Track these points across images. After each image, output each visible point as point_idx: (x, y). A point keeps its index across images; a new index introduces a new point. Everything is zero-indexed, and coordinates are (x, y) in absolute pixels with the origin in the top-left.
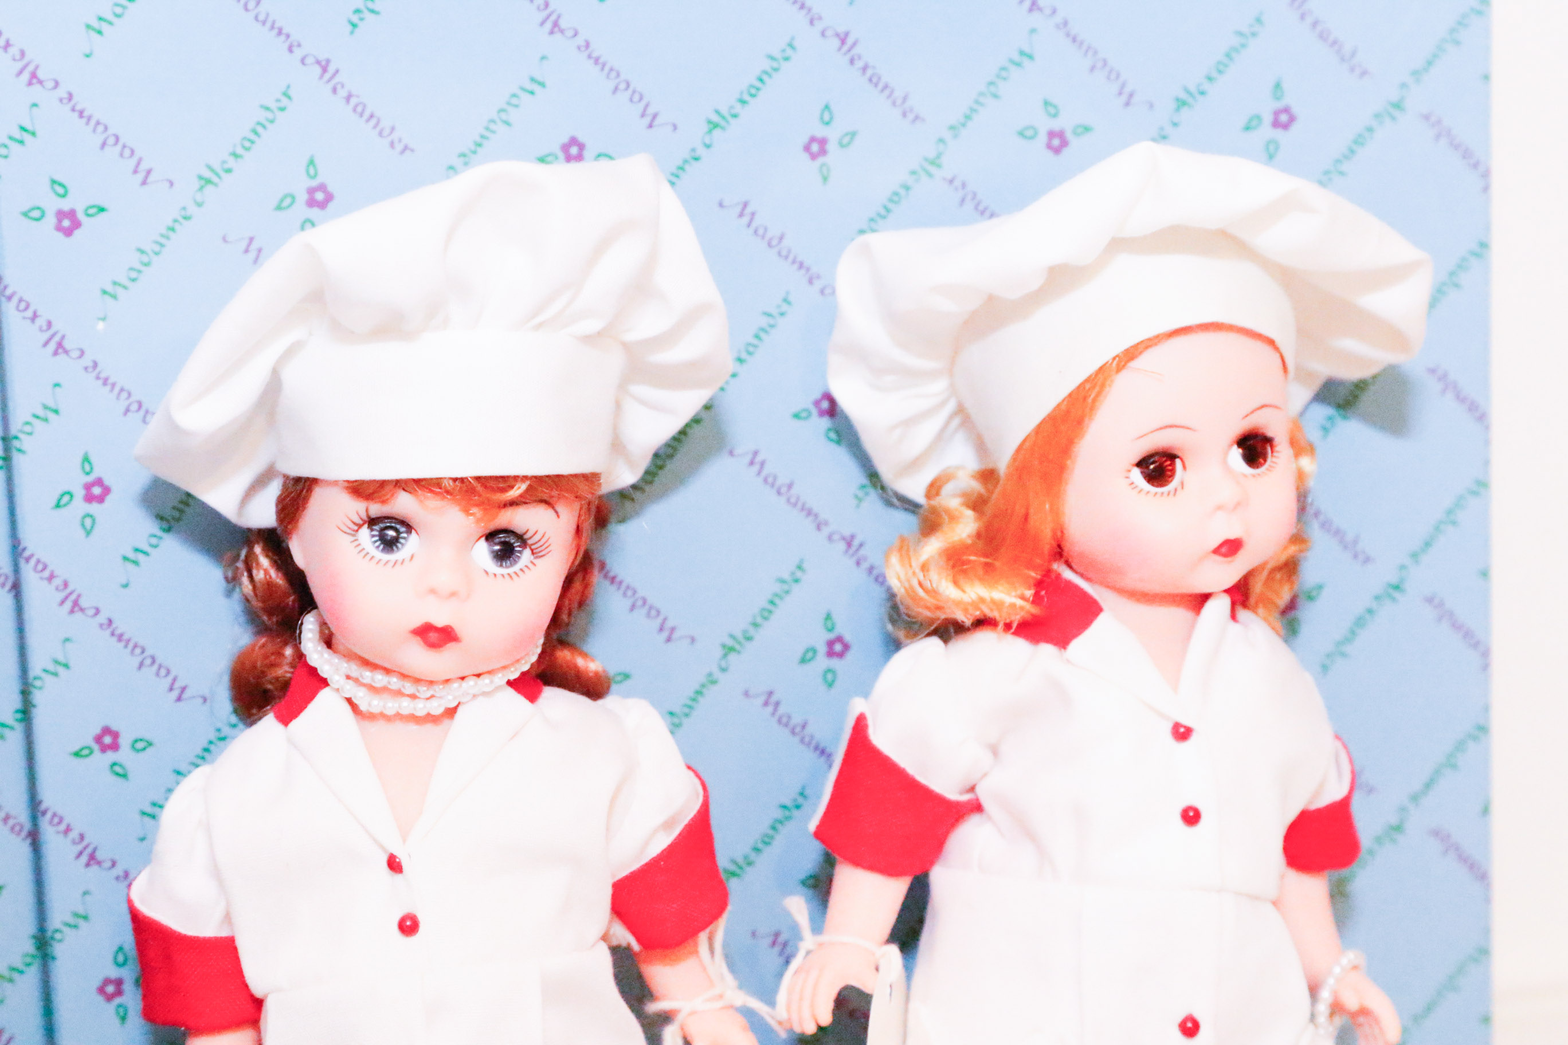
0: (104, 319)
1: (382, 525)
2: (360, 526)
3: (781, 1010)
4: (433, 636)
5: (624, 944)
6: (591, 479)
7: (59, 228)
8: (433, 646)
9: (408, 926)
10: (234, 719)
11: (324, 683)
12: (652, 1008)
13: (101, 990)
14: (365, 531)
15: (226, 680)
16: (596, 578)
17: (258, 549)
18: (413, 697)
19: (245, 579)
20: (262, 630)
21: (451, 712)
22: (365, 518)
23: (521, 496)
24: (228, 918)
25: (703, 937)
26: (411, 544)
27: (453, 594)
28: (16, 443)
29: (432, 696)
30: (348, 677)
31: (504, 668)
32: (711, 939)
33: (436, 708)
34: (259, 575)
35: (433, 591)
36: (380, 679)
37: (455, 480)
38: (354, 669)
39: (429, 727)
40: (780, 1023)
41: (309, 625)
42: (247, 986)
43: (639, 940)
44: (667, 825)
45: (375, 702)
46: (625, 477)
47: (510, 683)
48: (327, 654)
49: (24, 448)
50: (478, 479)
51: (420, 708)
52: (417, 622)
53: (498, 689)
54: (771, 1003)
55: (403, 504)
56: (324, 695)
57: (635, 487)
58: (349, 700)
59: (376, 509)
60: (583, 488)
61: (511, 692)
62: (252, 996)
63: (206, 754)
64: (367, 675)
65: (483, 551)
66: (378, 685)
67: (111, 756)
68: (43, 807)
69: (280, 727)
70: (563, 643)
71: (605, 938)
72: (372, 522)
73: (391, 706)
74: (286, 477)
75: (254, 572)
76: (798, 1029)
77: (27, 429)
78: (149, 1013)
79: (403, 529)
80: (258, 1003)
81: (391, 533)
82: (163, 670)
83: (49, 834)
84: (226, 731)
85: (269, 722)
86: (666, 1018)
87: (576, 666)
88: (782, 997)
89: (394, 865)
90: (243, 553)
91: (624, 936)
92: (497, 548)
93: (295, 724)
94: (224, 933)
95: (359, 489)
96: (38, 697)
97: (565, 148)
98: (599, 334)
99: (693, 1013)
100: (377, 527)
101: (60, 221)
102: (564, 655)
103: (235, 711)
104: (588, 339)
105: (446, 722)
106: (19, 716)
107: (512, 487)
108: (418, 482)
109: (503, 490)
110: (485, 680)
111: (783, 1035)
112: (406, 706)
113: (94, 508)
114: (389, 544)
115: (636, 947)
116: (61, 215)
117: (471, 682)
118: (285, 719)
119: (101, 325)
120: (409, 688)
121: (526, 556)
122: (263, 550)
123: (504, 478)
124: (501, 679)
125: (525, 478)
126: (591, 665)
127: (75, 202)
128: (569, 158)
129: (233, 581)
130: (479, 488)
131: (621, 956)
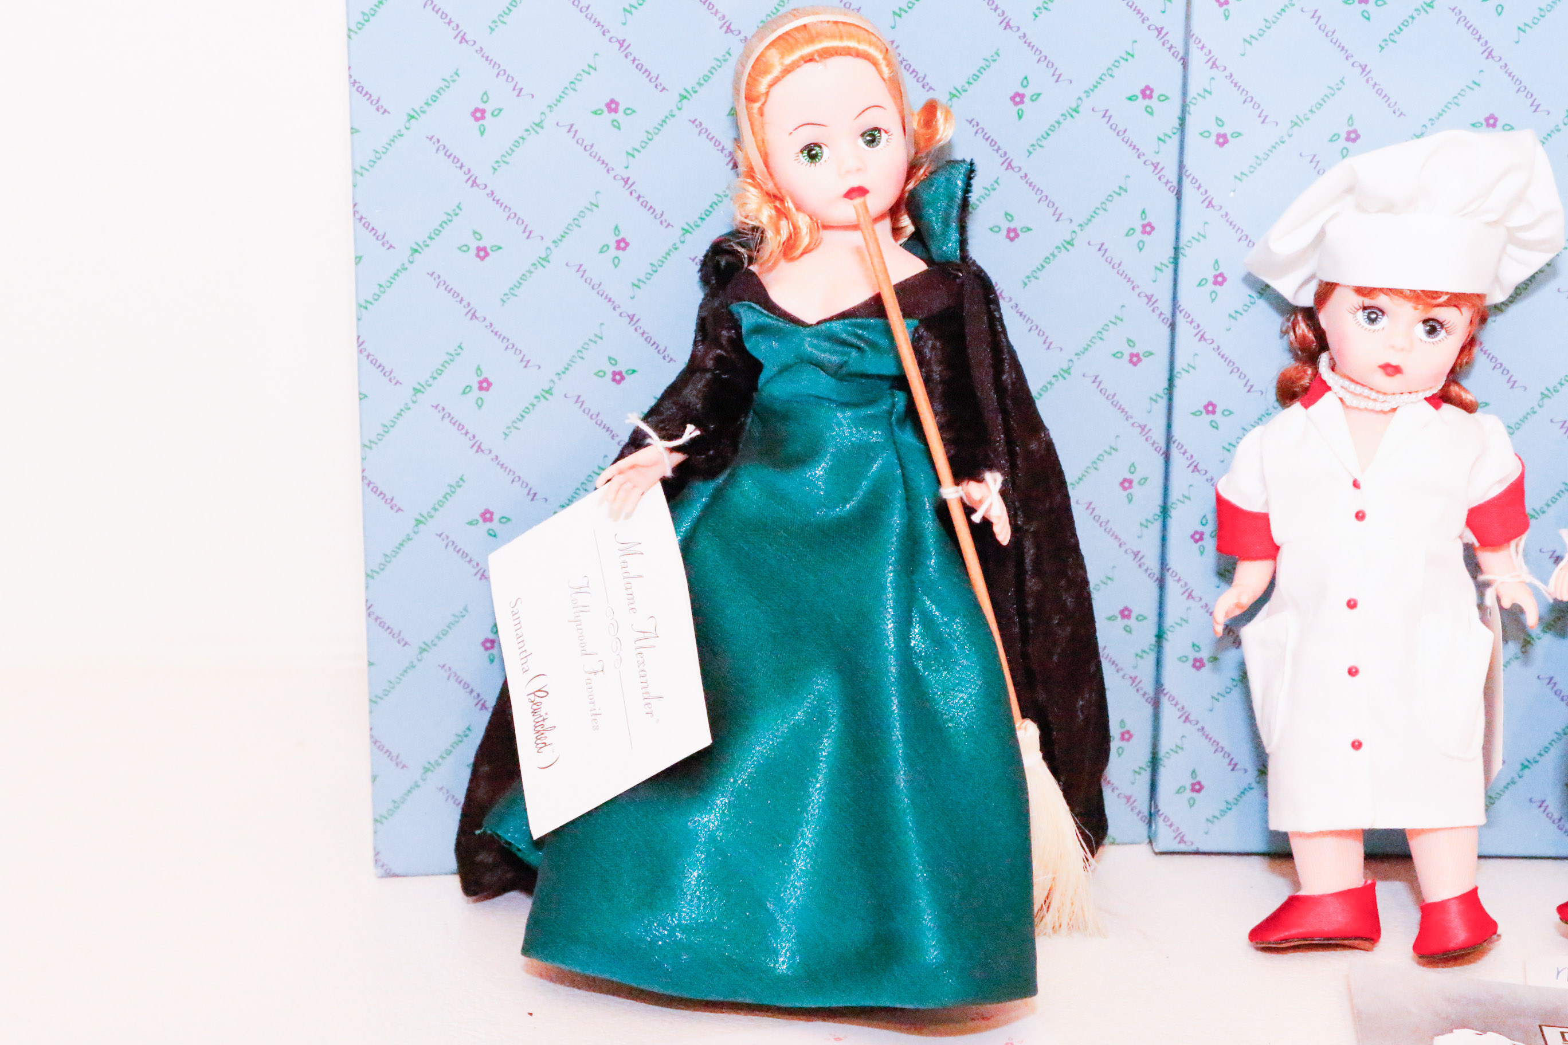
0: (1234, 191)
1: (1369, 311)
2: (1358, 310)
3: (1551, 587)
4: (1390, 370)
5: (1470, 542)
6: (1480, 297)
7: (1217, 142)
8: (1389, 375)
9: (1360, 516)
10: (1276, 404)
11: (1329, 389)
12: (1481, 578)
13: (1192, 537)
14: (1360, 312)
15: (1274, 383)
16: (1476, 350)
17: (1300, 318)
18: (1375, 400)
19: (1292, 333)
20: (1296, 357)
21: (1394, 410)
22: (1361, 305)
23: (1445, 302)
24: (1266, 503)
25: (1513, 543)
26: (1383, 322)
27: (1402, 350)
28: (1182, 251)
29: (1385, 401)
30: (1342, 387)
31: (1424, 390)
32: (1517, 546)
33: (1386, 407)
34: (1299, 331)
35: (1393, 347)
36: (1359, 389)
37: (1411, 291)
38: (1347, 383)
39: (1382, 416)
40: (1550, 594)
41: (1324, 359)
42: (1272, 539)
43: (1479, 541)
44: (1500, 481)
45: (1355, 401)
46: (1497, 297)
47: (1426, 399)
48: (1332, 374)
49: (1186, 254)
50: (1423, 291)
51: (1378, 406)
52: (1382, 362)
53: (1419, 401)
54: (1546, 582)
55: (1382, 301)
56: (1328, 395)
57: (1503, 303)
58: (1341, 399)
59: (1368, 302)
60: (1477, 301)
61: (1426, 403)
62: (1275, 545)
63: (1260, 420)
64: (1352, 387)
65: (1421, 329)
66: (1358, 392)
67: (1211, 417)
68: (1174, 439)
69: (1302, 409)
70: (1456, 382)
71: (1461, 537)
72: (1365, 308)
73: (1363, 404)
74: (1321, 281)
75: (1297, 330)
76: (1559, 598)
77: (1189, 244)
78: (1220, 549)
79: (1380, 313)
80: (1277, 548)
81: (1373, 316)
82: (1242, 376)
83: (1175, 452)
84: (1271, 410)
85: (1297, 407)
86: (1486, 585)
87: (1460, 396)
88: (1552, 581)
89: (1356, 484)
90: (1292, 318)
91: (1471, 539)
92: (1428, 328)
93: (1312, 408)
94: (1263, 511)
95: (1360, 291)
96: (1177, 382)
97: (1487, 120)
98: (1495, 222)
99: (1502, 583)
100: (1367, 311)
101: (1218, 139)
102: (1454, 389)
103: (1277, 400)
104: (1488, 224)
105: (1391, 414)
106: (1166, 391)
107: (1440, 297)
108: (1390, 290)
109: (1434, 298)
110: (1413, 396)
111: (1551, 601)
112: (1371, 405)
113: (1217, 288)
114: (1372, 321)
115: (1477, 544)
116: (1219, 136)
117: (1406, 396)
118: (1306, 406)
119: (1232, 194)
120: (1374, 395)
121: (1443, 333)
122: (1303, 317)
123: (1436, 292)
124: (1422, 395)
125: (1447, 293)
126: (1467, 397)
127: (1227, 130)
128: (1488, 125)
129: (1284, 333)
130: (1422, 294)
131: (1468, 548)
